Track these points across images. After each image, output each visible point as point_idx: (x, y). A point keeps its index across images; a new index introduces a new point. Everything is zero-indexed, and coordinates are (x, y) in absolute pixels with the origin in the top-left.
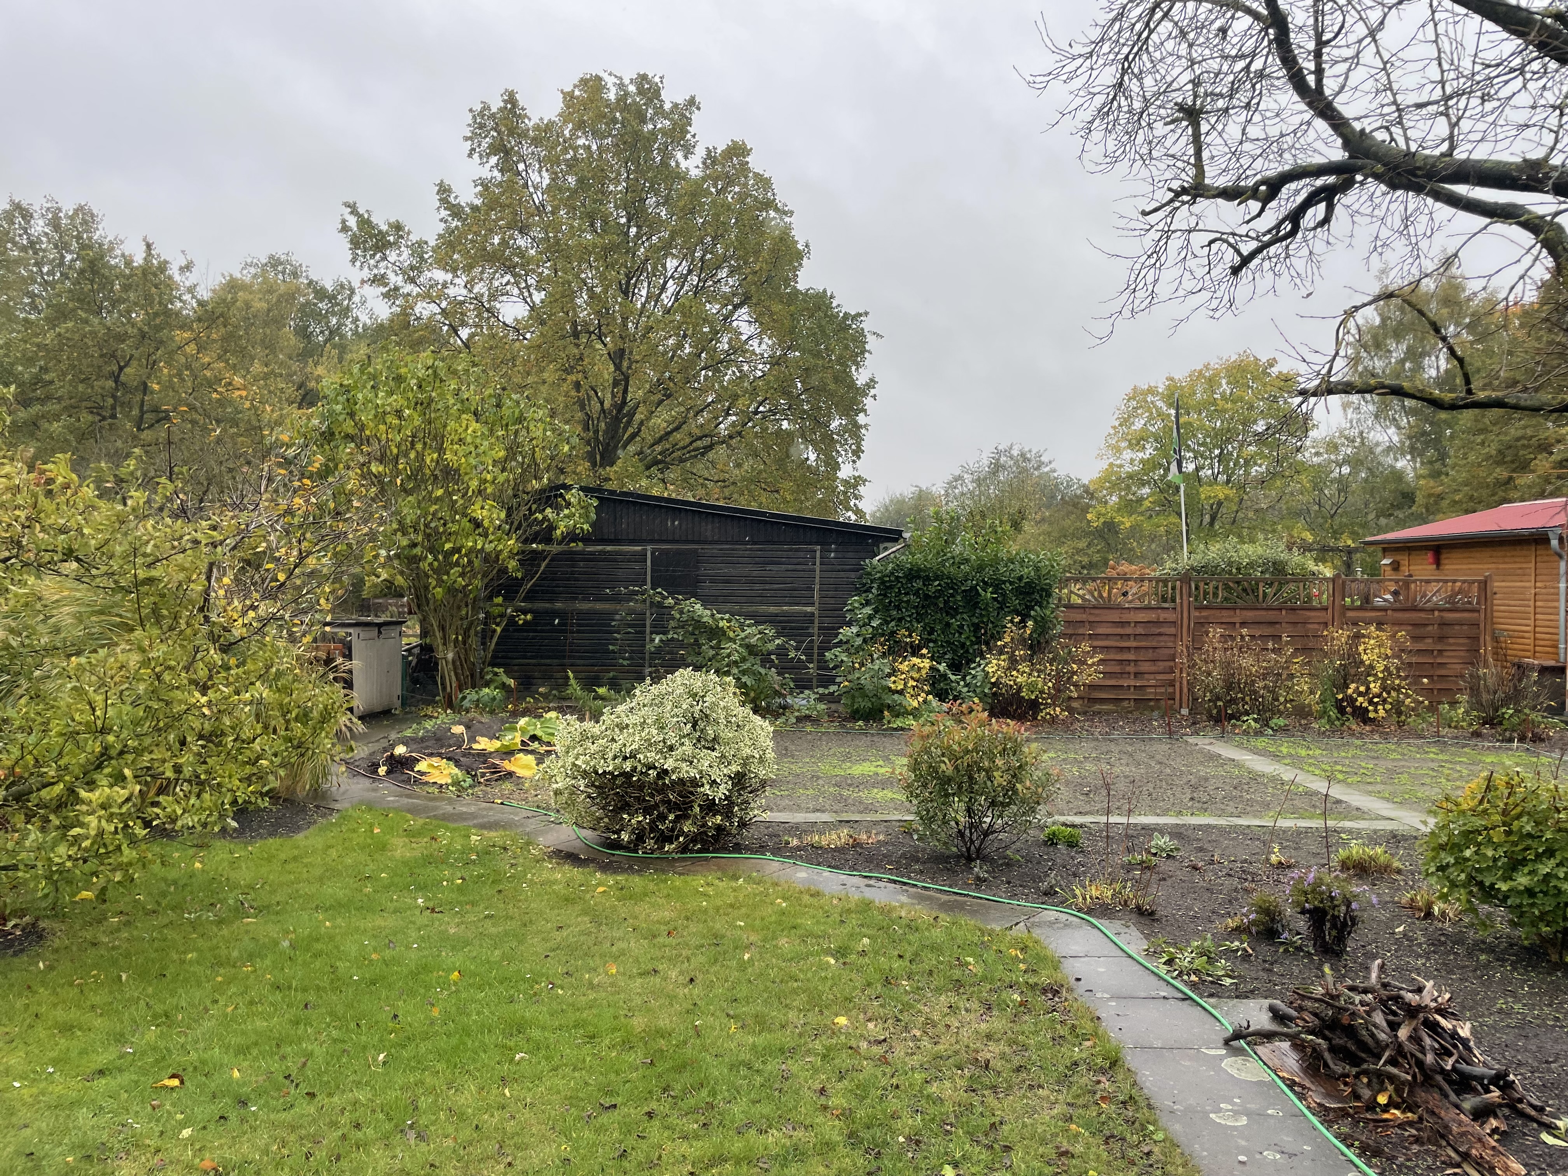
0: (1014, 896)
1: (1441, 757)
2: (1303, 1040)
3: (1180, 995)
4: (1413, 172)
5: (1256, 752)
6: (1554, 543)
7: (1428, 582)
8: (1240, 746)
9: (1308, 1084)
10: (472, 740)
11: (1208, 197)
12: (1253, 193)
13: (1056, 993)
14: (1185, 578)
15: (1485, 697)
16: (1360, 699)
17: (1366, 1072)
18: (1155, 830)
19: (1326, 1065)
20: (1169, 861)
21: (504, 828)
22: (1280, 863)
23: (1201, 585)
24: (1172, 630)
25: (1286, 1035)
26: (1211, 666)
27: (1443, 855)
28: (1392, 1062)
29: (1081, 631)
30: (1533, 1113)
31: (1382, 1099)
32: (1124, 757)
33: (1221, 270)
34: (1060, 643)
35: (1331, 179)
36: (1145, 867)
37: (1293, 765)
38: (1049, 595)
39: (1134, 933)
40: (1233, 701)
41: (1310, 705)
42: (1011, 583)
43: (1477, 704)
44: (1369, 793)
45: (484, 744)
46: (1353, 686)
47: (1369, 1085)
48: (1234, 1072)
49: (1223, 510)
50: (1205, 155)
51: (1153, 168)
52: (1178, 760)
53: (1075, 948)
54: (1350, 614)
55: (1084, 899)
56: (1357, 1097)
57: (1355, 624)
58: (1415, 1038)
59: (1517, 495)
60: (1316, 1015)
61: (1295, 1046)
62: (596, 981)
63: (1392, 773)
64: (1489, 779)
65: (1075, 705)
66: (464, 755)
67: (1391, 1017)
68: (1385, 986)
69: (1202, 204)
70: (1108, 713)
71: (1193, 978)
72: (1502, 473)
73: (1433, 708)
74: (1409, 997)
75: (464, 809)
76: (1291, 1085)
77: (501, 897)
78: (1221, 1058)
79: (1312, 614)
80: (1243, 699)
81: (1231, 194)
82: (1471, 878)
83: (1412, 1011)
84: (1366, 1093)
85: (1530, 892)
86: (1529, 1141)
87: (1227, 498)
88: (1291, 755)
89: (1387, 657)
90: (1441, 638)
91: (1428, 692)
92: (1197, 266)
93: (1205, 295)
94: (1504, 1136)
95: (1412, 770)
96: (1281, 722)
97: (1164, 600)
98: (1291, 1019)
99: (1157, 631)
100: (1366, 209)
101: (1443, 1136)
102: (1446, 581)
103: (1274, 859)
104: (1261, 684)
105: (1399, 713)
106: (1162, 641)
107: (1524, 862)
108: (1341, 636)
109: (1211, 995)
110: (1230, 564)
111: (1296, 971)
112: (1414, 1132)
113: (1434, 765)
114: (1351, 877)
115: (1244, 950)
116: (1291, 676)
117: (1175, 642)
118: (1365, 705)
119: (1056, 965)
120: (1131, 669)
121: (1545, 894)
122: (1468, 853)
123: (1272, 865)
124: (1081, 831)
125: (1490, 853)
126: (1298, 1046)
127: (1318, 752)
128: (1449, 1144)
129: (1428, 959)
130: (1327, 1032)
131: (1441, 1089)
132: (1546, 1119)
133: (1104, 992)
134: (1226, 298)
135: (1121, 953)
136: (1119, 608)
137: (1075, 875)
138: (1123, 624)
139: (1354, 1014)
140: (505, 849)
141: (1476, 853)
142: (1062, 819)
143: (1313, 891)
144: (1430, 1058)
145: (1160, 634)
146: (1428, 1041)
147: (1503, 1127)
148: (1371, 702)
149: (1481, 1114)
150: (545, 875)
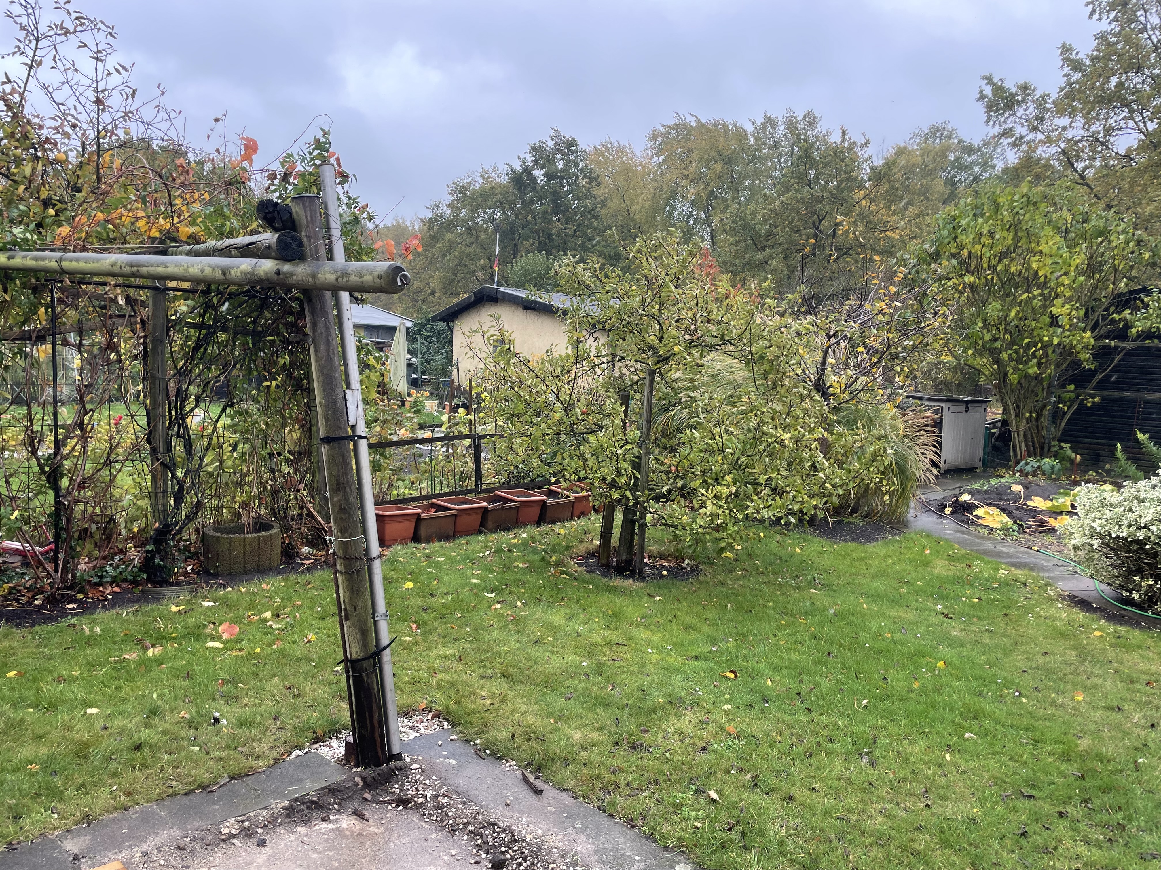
10: (1028, 497)
21: (1032, 569)
45: (1038, 502)
62: (1060, 701)
66: (1018, 509)
75: (1004, 549)
77: (1006, 618)
140: (1025, 585)
150: (1052, 611)
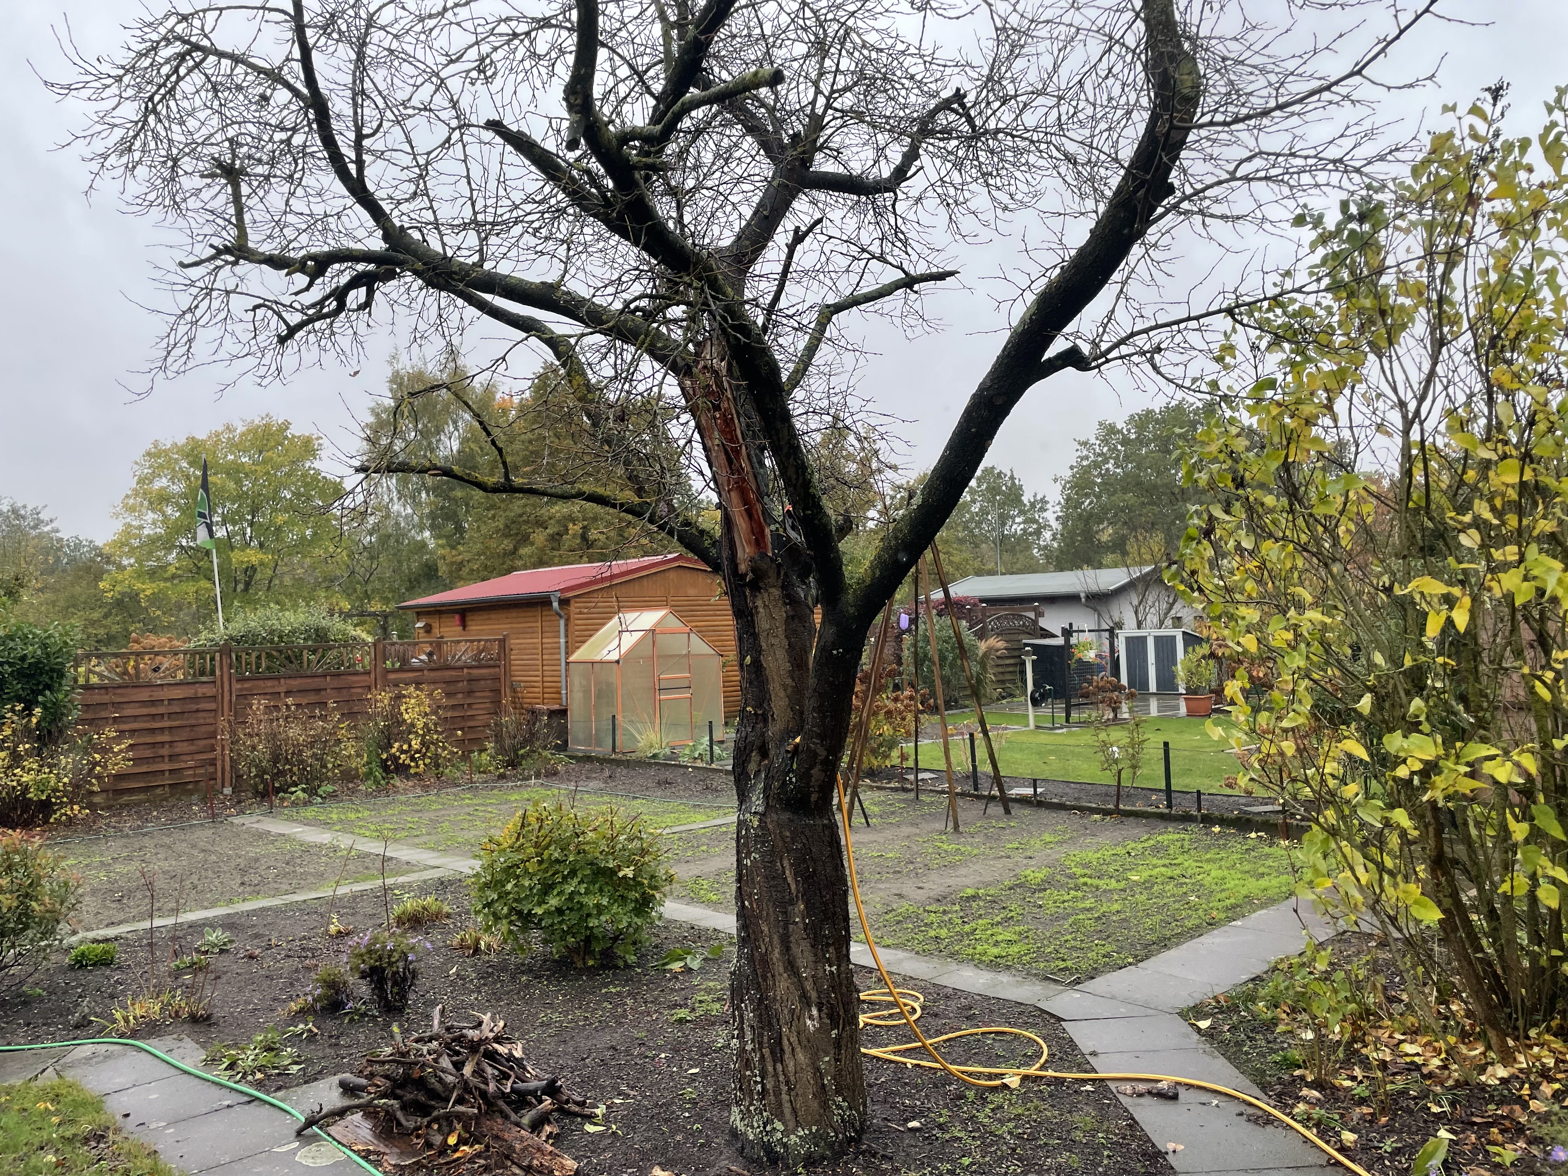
0: (36, 1039)
1: (475, 801)
2: (377, 1106)
3: (246, 1099)
4: (450, 274)
5: (307, 823)
6: (555, 605)
7: (459, 642)
8: (290, 819)
9: (382, 1149)
11: (251, 261)
12: (299, 266)
13: (100, 1138)
14: (225, 650)
15: (507, 742)
16: (403, 756)
17: (436, 1120)
18: (204, 925)
19: (399, 1124)
20: (224, 957)
22: (339, 932)
23: (244, 655)
24: (213, 706)
25: (357, 1107)
26: (256, 739)
27: (488, 893)
28: (460, 1101)
29: (104, 714)
30: (576, 1109)
31: (452, 1140)
32: (160, 850)
33: (267, 337)
34: (77, 731)
35: (371, 267)
36: (195, 968)
37: (343, 831)
38: (61, 675)
39: (189, 1044)
40: (281, 773)
41: (357, 769)
42: (11, 665)
43: (501, 750)
44: (417, 845)
46: (396, 745)
47: (439, 1130)
48: (309, 1162)
49: (258, 576)
50: (247, 217)
51: (192, 221)
52: (225, 844)
53: (119, 1081)
54: (392, 676)
55: (127, 1020)
56: (429, 1145)
57: (397, 685)
58: (479, 1072)
59: (519, 563)
60: (387, 1077)
61: (367, 1115)
63: (434, 823)
64: (524, 817)
65: (97, 799)
67: (455, 1058)
68: (448, 1029)
69: (244, 267)
70: (138, 804)
71: (259, 1076)
72: (507, 544)
73: (465, 757)
74: (471, 1034)
76: (366, 1155)
78: (294, 1152)
79: (355, 678)
80: (290, 770)
81: (276, 262)
82: (512, 909)
83: (474, 1047)
84: (437, 1139)
85: (559, 911)
86: (577, 1135)
87: (262, 564)
88: (341, 821)
89: (426, 714)
90: (470, 693)
91: (460, 742)
92: (243, 331)
93: (251, 361)
94: (556, 1139)
95: (452, 818)
96: (330, 788)
97: (202, 673)
98: (362, 1088)
99: (194, 707)
100: (403, 299)
101: (507, 1157)
102: (472, 641)
103: (333, 929)
104: (309, 753)
105: (437, 766)
106: (201, 718)
107: (552, 887)
108: (384, 698)
109: (279, 1089)
110: (272, 632)
111: (362, 1037)
112: (482, 1162)
113: (470, 810)
114: (406, 931)
115: (310, 1031)
116: (339, 741)
117: (215, 717)
118: (407, 762)
119: (96, 1105)
120: (165, 751)
121: (571, 909)
122: (509, 887)
123: (331, 936)
124: (116, 944)
125: (527, 883)
126: (370, 1112)
127: (366, 813)
128: (513, 1163)
129: (480, 992)
130: (398, 1091)
131: (501, 1112)
132: (587, 1111)
133: (157, 1121)
134: (273, 367)
135: (173, 1071)
136: (150, 685)
137: (112, 997)
138: (153, 703)
139: (424, 1065)
141: (516, 885)
142: (91, 935)
143: (370, 952)
144: (492, 1087)
145: (197, 711)
146: (489, 1070)
147: (556, 1131)
148: (413, 759)
149: (536, 1126)
